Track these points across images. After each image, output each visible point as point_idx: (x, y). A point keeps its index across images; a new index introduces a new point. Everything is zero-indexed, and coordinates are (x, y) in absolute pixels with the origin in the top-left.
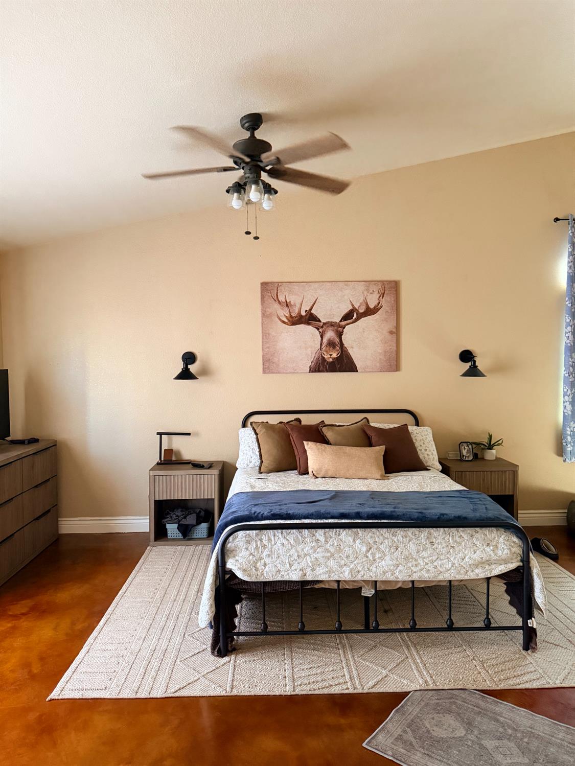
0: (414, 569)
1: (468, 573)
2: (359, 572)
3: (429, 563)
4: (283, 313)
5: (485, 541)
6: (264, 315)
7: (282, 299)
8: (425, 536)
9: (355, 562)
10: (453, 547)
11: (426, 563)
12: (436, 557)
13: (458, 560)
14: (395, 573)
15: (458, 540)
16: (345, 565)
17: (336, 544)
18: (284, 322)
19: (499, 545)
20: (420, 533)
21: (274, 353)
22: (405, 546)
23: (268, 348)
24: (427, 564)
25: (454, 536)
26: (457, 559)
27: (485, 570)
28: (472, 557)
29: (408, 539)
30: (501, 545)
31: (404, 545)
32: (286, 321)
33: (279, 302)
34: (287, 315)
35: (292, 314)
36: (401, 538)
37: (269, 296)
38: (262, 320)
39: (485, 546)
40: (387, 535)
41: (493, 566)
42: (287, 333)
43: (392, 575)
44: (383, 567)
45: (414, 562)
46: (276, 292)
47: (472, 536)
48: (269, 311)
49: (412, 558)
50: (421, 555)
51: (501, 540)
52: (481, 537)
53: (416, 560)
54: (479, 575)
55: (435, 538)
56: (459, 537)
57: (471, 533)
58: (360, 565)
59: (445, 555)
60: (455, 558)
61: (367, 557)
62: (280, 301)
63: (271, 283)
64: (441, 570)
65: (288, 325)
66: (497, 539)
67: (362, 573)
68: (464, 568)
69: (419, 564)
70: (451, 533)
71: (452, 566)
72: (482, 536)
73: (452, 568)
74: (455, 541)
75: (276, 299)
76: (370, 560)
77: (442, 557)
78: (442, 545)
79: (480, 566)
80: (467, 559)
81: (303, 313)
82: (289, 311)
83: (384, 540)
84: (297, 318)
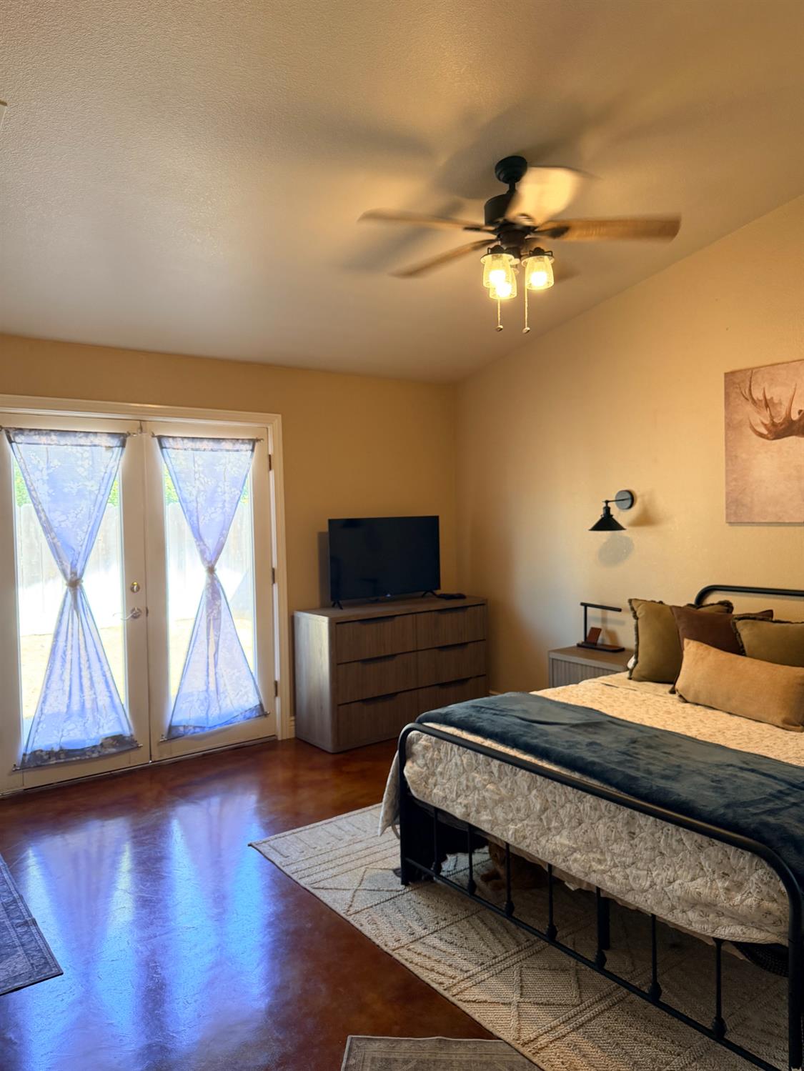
0: (596, 866)
1: (674, 911)
2: (525, 837)
3: (619, 865)
4: (760, 419)
5: (721, 866)
6: (730, 426)
7: (757, 395)
8: (623, 818)
9: (525, 822)
10: (662, 854)
11: (615, 863)
12: (631, 860)
13: (662, 880)
14: (567, 860)
15: (674, 844)
16: (512, 820)
17: (509, 786)
18: (761, 435)
19: (747, 886)
20: (618, 811)
21: (745, 489)
22: (592, 824)
23: (735, 480)
24: (615, 866)
25: (670, 837)
26: (660, 877)
27: (704, 919)
28: (686, 884)
29: (598, 813)
30: (751, 886)
31: (590, 821)
32: (764, 431)
33: (754, 402)
34: (767, 422)
35: (775, 420)
36: (589, 808)
37: (736, 393)
38: (726, 435)
39: (716, 876)
40: (571, 797)
41: (724, 921)
42: (766, 452)
43: (564, 861)
44: (556, 844)
45: (598, 856)
46: (748, 385)
47: (700, 847)
48: (738, 417)
49: (597, 847)
50: (610, 848)
51: (754, 877)
52: (717, 856)
53: (602, 853)
54: (693, 924)
55: (640, 827)
56: (677, 841)
57: (699, 841)
58: (529, 828)
59: (645, 863)
60: (658, 874)
61: (541, 820)
62: (755, 398)
63: (740, 371)
64: (634, 886)
65: (768, 439)
66: (747, 871)
67: (528, 841)
68: (669, 899)
69: (605, 860)
70: (665, 829)
71: (651, 886)
72: (720, 854)
73: (651, 890)
74: (669, 846)
75: (749, 398)
76: (544, 826)
77: (640, 865)
78: (646, 843)
79: (698, 907)
80: (676, 885)
81: (795, 417)
82: (771, 414)
83: (566, 803)
84: (783, 426)
